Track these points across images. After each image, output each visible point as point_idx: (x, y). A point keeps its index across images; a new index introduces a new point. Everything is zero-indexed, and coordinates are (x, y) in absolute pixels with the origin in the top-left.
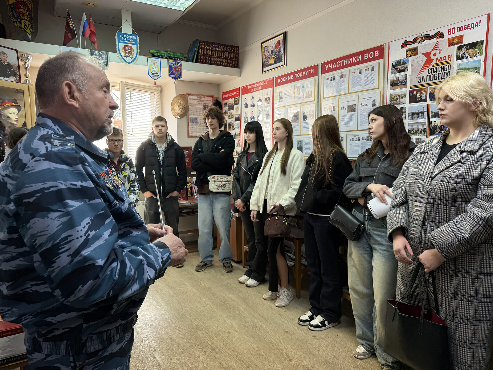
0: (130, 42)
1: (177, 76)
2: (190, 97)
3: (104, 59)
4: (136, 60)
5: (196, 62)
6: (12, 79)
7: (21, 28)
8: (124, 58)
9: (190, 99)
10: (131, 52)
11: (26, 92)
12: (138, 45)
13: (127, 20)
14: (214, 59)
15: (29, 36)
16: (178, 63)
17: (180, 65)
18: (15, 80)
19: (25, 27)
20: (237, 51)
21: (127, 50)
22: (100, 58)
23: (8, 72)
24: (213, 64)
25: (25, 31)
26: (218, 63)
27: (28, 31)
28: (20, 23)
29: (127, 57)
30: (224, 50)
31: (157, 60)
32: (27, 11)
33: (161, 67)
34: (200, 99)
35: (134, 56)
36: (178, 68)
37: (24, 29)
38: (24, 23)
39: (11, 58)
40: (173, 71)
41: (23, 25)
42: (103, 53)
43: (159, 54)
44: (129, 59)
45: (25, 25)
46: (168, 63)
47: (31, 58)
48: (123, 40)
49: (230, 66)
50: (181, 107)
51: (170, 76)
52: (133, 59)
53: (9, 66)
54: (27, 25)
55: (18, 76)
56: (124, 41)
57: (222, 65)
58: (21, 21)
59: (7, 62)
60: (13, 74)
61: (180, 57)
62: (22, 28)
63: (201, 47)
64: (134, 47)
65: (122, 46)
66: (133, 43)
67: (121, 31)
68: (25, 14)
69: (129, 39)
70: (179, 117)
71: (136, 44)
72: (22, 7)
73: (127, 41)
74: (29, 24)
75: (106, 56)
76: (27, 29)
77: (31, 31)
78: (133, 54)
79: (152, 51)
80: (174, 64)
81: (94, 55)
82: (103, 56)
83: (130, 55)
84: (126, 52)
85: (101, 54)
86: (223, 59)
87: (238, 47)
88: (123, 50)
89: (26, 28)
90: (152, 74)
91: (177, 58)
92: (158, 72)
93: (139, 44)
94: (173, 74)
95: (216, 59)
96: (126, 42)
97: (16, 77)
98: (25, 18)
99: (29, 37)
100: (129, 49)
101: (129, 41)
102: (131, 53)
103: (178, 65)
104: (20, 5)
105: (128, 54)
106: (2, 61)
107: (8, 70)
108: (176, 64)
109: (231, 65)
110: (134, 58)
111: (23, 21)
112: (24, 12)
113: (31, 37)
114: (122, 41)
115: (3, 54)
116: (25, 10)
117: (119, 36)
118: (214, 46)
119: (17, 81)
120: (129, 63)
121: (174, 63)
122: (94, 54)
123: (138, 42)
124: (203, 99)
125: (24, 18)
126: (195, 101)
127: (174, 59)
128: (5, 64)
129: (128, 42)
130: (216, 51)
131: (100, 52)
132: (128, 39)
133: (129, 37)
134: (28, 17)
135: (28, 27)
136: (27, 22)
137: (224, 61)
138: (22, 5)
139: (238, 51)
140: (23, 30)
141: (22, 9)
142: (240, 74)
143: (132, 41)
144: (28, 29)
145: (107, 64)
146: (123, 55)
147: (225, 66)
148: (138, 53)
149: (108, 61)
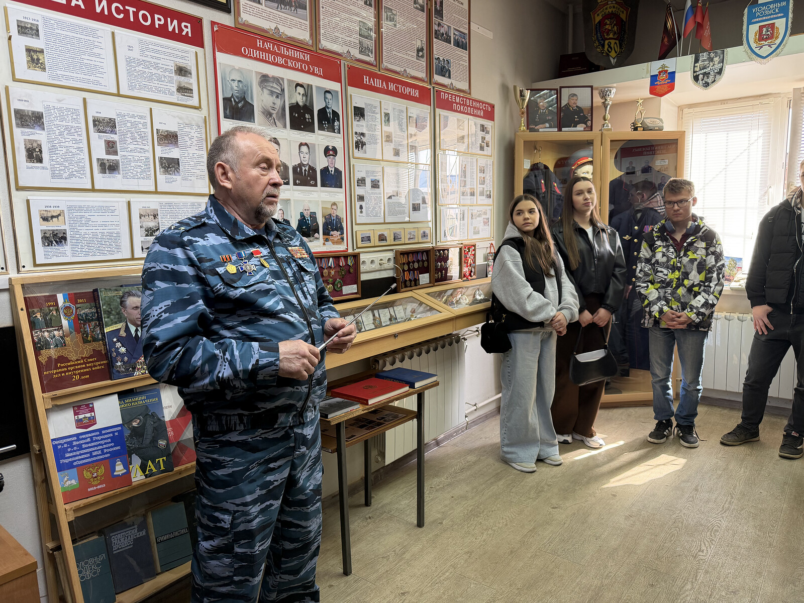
0: (772, 16)
3: (716, 63)
4: (781, 47)
6: (581, 127)
7: (603, 53)
8: (756, 50)
10: (772, 34)
11: (597, 143)
12: (791, 15)
15: (612, 60)
18: (585, 128)
19: (609, 49)
22: (711, 63)
23: (576, 119)
25: (608, 55)
27: (613, 54)
28: (603, 46)
29: (762, 47)
32: (615, 25)
35: (778, 41)
37: (606, 53)
38: (608, 44)
39: (583, 98)
41: (606, 47)
42: (716, 53)
44: (765, 51)
45: (609, 46)
47: (614, 91)
48: (759, 17)
52: (774, 47)
53: (580, 110)
54: (612, 46)
55: (590, 122)
56: (760, 19)
58: (604, 42)
59: (577, 106)
60: (583, 120)
62: (605, 52)
65: (754, 28)
66: (780, 15)
68: (611, 30)
69: (771, 11)
71: (786, 16)
72: (608, 22)
73: (767, 15)
74: (616, 43)
75: (721, 57)
76: (610, 52)
77: (616, 52)
78: (777, 38)
81: (700, 62)
82: (716, 59)
83: (769, 41)
84: (761, 38)
85: (712, 55)
88: (756, 35)
93: (794, 12)
96: (764, 18)
97: (586, 124)
98: (611, 36)
99: (612, 63)
101: (772, 14)
102: (772, 38)
104: (606, 21)
105: (766, 40)
106: (570, 106)
107: (576, 117)
110: (777, 44)
111: (607, 42)
112: (610, 28)
113: (615, 60)
114: (755, 20)
115: (573, 97)
116: (611, 25)
117: (750, 13)
119: (587, 129)
120: (764, 58)
123: (790, 10)
125: (608, 37)
128: (573, 109)
129: (768, 17)
132: (767, 12)
133: (772, 6)
134: (615, 33)
135: (613, 48)
136: (612, 41)
138: (608, 19)
141: (608, 24)
143: (777, 13)
144: (613, 51)
145: (720, 72)
146: (753, 45)
148: (789, 32)
149: (722, 66)
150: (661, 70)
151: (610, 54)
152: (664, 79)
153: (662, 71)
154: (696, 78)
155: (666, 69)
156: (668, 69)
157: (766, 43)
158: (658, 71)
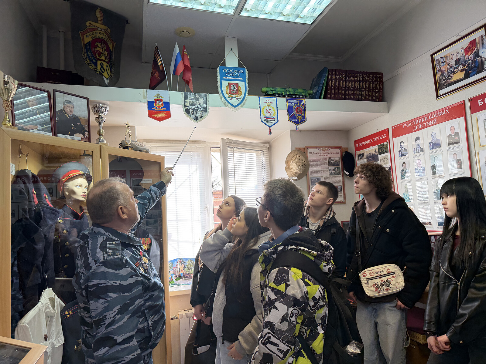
0: (236, 78)
1: (299, 119)
2: (310, 151)
3: (202, 103)
4: (244, 102)
5: (325, 98)
6: (78, 137)
9: (310, 153)
11: (97, 154)
12: (247, 82)
13: (231, 50)
14: (350, 92)
15: (106, 80)
16: (301, 101)
17: (304, 105)
18: (82, 139)
19: (102, 69)
20: (381, 79)
21: (232, 89)
22: (197, 102)
23: (73, 128)
24: (348, 99)
25: (101, 74)
26: (355, 97)
27: (105, 74)
28: (96, 65)
29: (232, 98)
30: (363, 79)
31: (273, 100)
32: (105, 49)
33: (277, 109)
34: (323, 152)
35: (242, 97)
36: (301, 109)
38: (100, 64)
40: (295, 113)
41: (99, 67)
42: (200, 95)
43: (274, 92)
44: (234, 102)
45: (102, 67)
46: (288, 102)
47: (108, 108)
49: (372, 100)
50: (300, 164)
51: (291, 120)
52: (240, 100)
54: (105, 67)
55: (87, 133)
56: (229, 78)
57: (361, 100)
58: (97, 62)
59: (73, 115)
61: (303, 94)
62: (98, 71)
63: (330, 77)
64: (242, 84)
65: (225, 84)
66: (241, 79)
67: (224, 64)
68: (102, 53)
69: (235, 75)
70: (297, 178)
71: (244, 80)
72: (99, 45)
73: (232, 77)
74: (107, 66)
75: (205, 99)
77: (108, 75)
78: (241, 94)
79: (264, 89)
80: (295, 104)
81: (188, 99)
82: (201, 100)
84: (230, 92)
86: (362, 91)
87: (382, 74)
88: (227, 89)
89: (103, 71)
90: (265, 119)
91: (299, 95)
92: (274, 115)
94: (294, 117)
95: (352, 92)
96: (231, 78)
97: (83, 134)
98: (103, 58)
99: (106, 82)
100: (235, 87)
102: (237, 94)
103: (300, 104)
104: (97, 43)
105: (234, 94)
107: (73, 125)
108: (298, 103)
109: (374, 98)
110: (242, 99)
111: (99, 62)
112: (101, 51)
113: (108, 81)
114: (225, 78)
115: (68, 103)
116: (103, 49)
117: (221, 71)
118: (349, 75)
119: (84, 140)
120: (235, 107)
121: (296, 102)
122: (189, 97)
123: (247, 77)
124: (327, 152)
125: (100, 58)
126: (318, 156)
127: (294, 97)
129: (234, 78)
130: (352, 81)
131: (197, 95)
132: (233, 75)
133: (235, 71)
134: (106, 58)
136: (104, 63)
137: (364, 93)
138: (99, 43)
139: (383, 79)
140: (98, 73)
141: (99, 47)
142: (388, 109)
145: (205, 110)
147: (365, 100)
148: (247, 92)
149: (207, 106)
150: (156, 98)
151: (103, 74)
152: (160, 106)
153: (158, 100)
154: (187, 111)
155: (161, 98)
156: (163, 99)
157: (234, 96)
158: (154, 98)
